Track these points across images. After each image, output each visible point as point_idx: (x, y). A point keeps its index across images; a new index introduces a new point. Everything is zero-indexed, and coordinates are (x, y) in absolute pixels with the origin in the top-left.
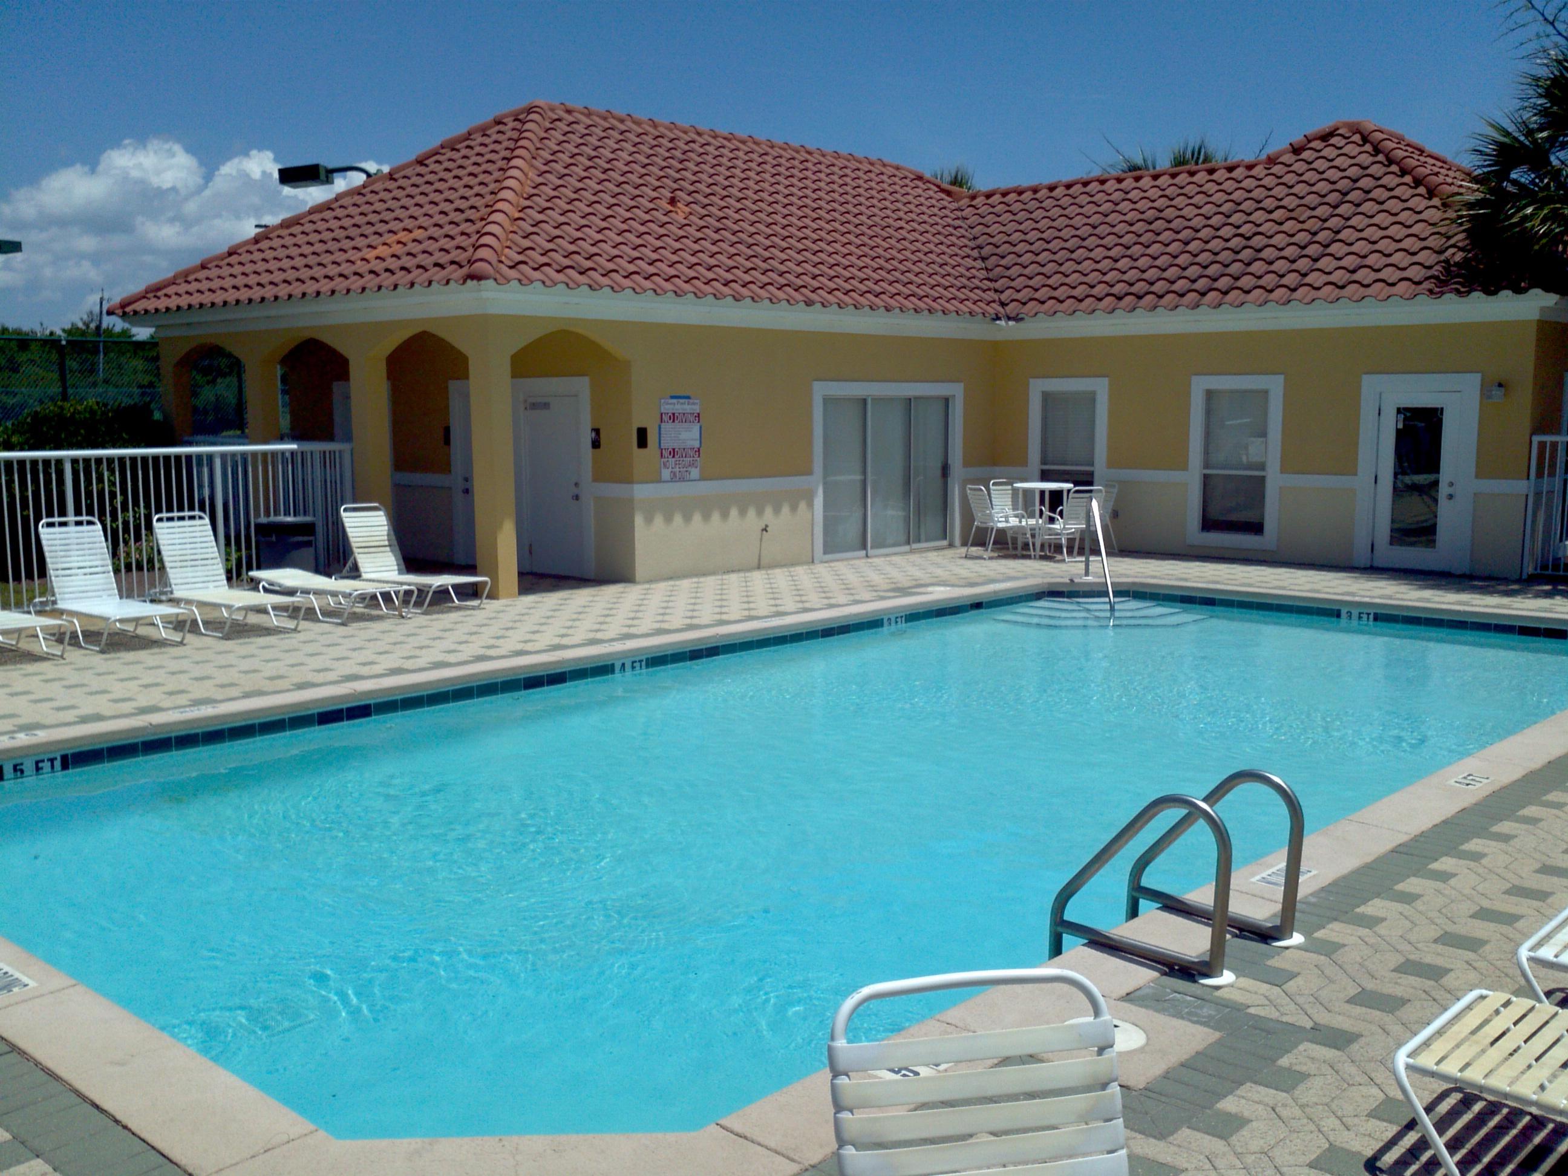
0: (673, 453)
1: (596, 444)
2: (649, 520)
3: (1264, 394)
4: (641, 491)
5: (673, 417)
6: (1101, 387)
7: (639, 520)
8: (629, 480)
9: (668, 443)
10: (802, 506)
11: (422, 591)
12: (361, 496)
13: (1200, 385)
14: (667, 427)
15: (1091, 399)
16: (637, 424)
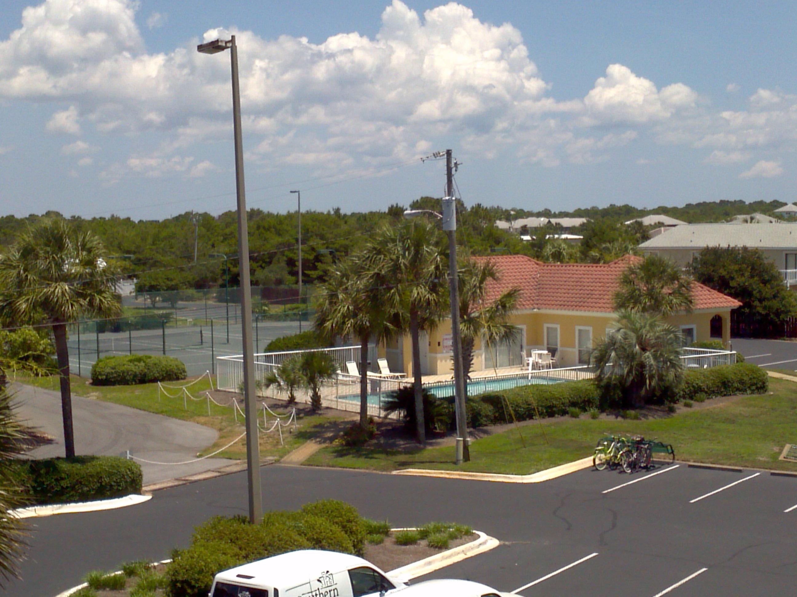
0: (446, 347)
1: (430, 345)
2: (441, 361)
3: (588, 331)
4: (439, 355)
5: (446, 339)
6: (558, 327)
7: (439, 362)
8: (436, 353)
9: (445, 345)
10: (480, 357)
11: (394, 376)
12: (381, 357)
13: (578, 328)
14: (445, 341)
15: (556, 329)
16: (438, 340)
